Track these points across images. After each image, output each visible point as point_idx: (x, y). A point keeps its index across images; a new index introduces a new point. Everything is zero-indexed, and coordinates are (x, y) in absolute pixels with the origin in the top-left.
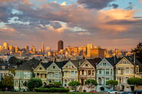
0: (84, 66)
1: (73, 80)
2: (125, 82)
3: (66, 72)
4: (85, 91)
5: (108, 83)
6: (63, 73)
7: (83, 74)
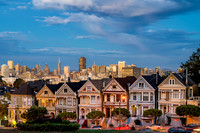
0: (110, 89)
1: (93, 109)
2: (172, 111)
3: (84, 97)
4: (111, 125)
5: (146, 114)
6: (79, 99)
7: (109, 100)
